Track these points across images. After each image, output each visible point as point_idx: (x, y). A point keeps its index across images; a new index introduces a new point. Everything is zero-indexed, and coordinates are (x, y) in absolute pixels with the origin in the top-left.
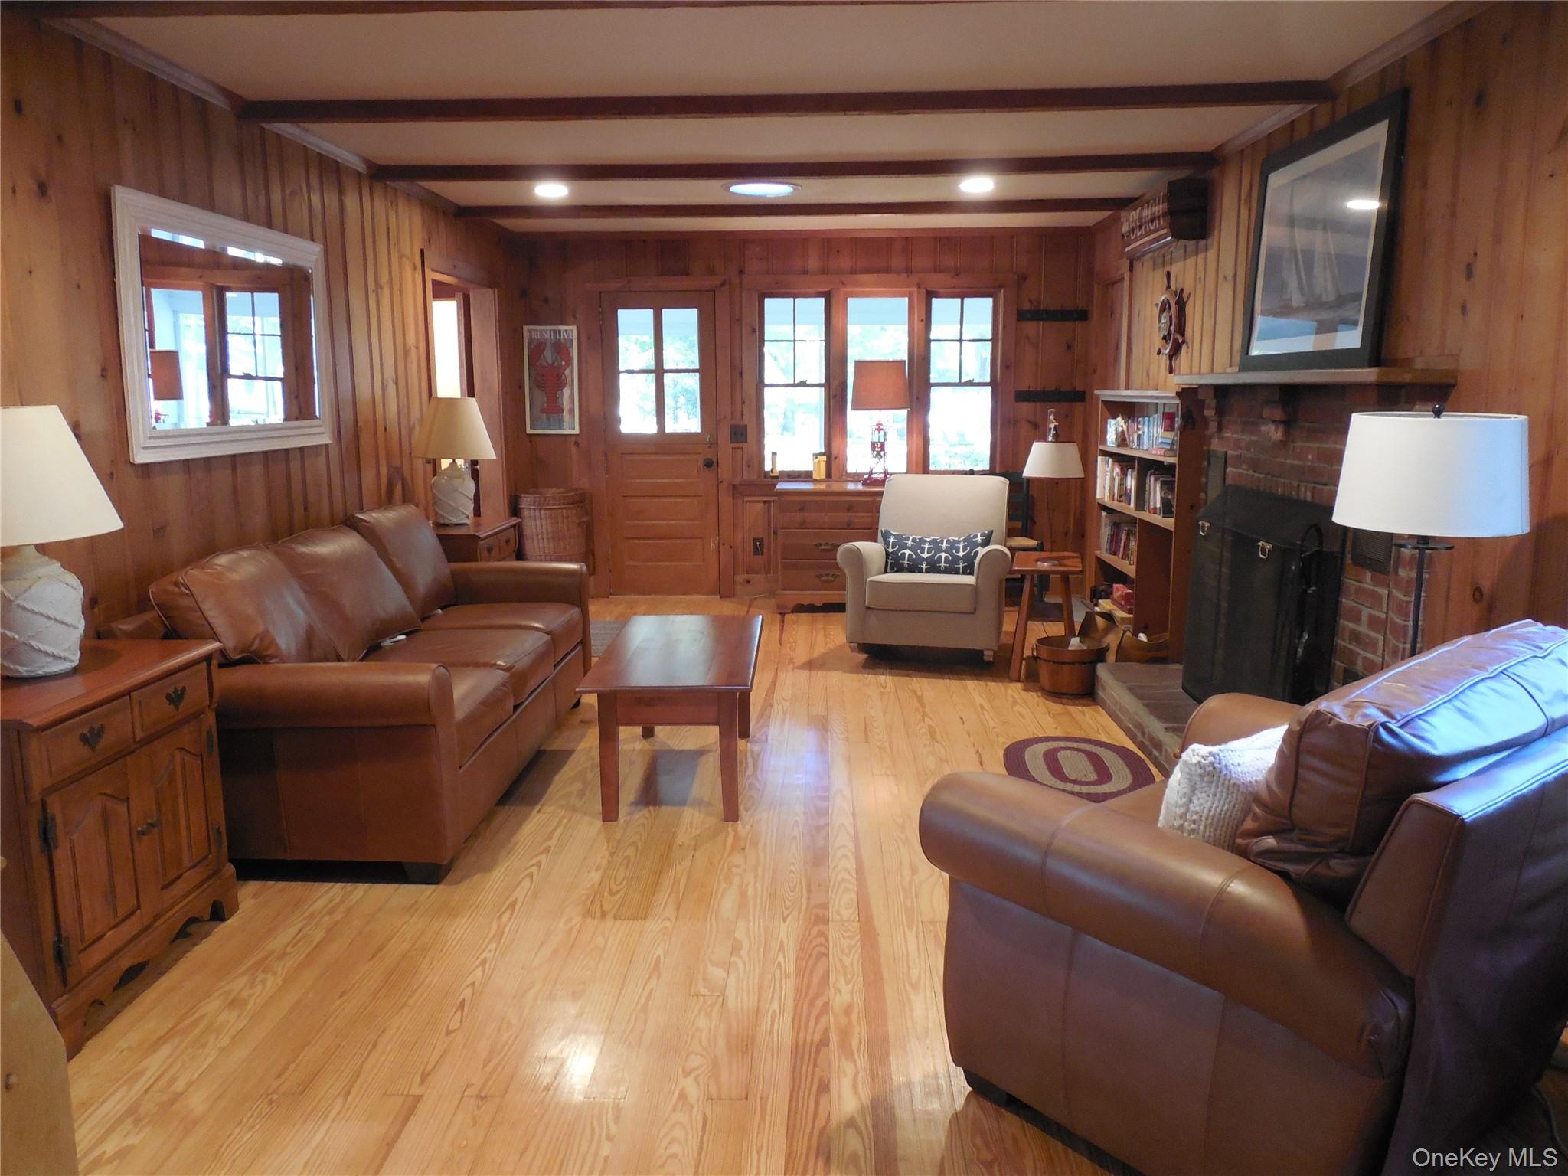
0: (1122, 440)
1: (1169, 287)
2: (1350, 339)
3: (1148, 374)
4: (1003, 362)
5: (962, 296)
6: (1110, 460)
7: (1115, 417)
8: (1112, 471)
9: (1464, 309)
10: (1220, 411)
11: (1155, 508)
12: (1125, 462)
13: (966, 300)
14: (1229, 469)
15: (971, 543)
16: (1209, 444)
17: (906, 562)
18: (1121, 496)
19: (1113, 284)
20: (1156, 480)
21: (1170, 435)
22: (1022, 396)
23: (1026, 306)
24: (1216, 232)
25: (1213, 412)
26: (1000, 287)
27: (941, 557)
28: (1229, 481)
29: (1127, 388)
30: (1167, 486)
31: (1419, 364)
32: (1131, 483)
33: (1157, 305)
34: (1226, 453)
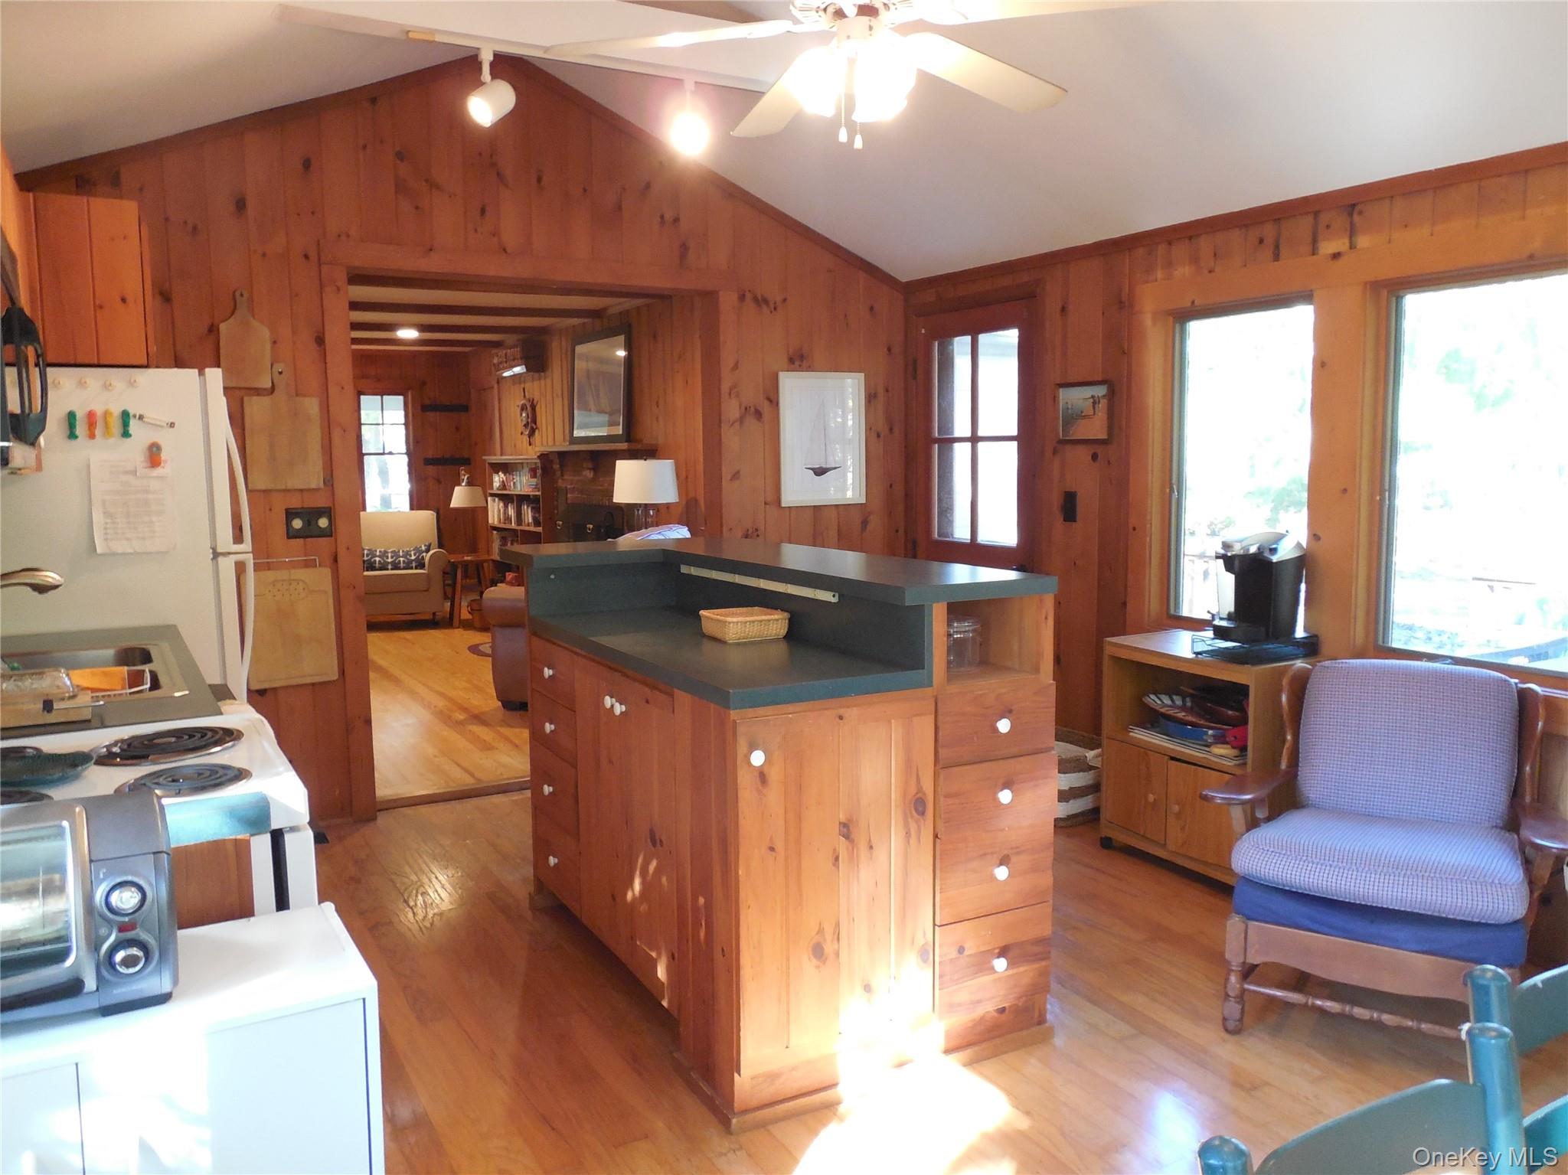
0: (504, 486)
1: (525, 396)
2: (619, 430)
3: (515, 446)
4: (414, 439)
5: (382, 395)
6: (497, 499)
7: (498, 473)
8: (498, 506)
9: (657, 418)
10: (562, 466)
11: (529, 523)
12: (506, 499)
13: (384, 397)
14: (569, 495)
15: (418, 550)
16: (557, 482)
17: (377, 565)
18: (505, 520)
19: (484, 389)
20: (528, 507)
21: (534, 481)
22: (428, 462)
23: (427, 402)
24: (550, 370)
25: (558, 466)
26: (409, 389)
27: (400, 561)
28: (569, 501)
29: (501, 455)
30: (535, 510)
31: (645, 441)
32: (511, 511)
33: (518, 406)
34: (566, 487)
